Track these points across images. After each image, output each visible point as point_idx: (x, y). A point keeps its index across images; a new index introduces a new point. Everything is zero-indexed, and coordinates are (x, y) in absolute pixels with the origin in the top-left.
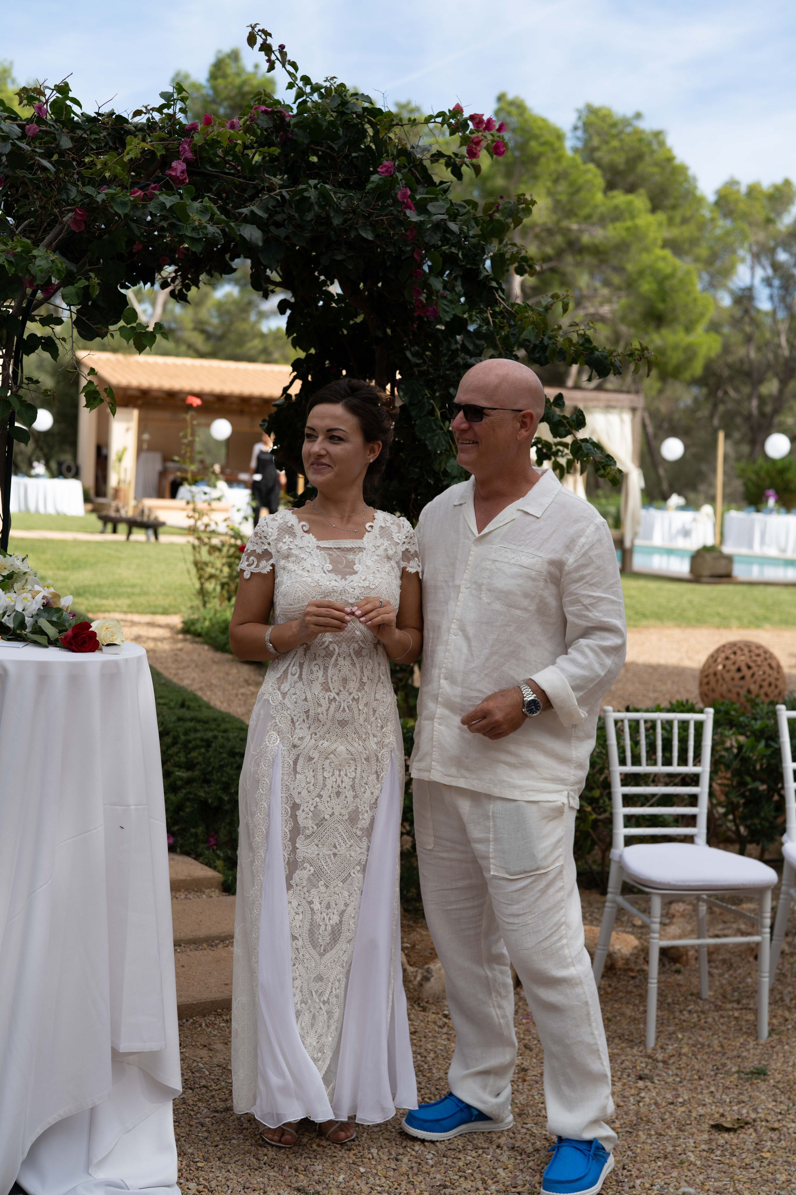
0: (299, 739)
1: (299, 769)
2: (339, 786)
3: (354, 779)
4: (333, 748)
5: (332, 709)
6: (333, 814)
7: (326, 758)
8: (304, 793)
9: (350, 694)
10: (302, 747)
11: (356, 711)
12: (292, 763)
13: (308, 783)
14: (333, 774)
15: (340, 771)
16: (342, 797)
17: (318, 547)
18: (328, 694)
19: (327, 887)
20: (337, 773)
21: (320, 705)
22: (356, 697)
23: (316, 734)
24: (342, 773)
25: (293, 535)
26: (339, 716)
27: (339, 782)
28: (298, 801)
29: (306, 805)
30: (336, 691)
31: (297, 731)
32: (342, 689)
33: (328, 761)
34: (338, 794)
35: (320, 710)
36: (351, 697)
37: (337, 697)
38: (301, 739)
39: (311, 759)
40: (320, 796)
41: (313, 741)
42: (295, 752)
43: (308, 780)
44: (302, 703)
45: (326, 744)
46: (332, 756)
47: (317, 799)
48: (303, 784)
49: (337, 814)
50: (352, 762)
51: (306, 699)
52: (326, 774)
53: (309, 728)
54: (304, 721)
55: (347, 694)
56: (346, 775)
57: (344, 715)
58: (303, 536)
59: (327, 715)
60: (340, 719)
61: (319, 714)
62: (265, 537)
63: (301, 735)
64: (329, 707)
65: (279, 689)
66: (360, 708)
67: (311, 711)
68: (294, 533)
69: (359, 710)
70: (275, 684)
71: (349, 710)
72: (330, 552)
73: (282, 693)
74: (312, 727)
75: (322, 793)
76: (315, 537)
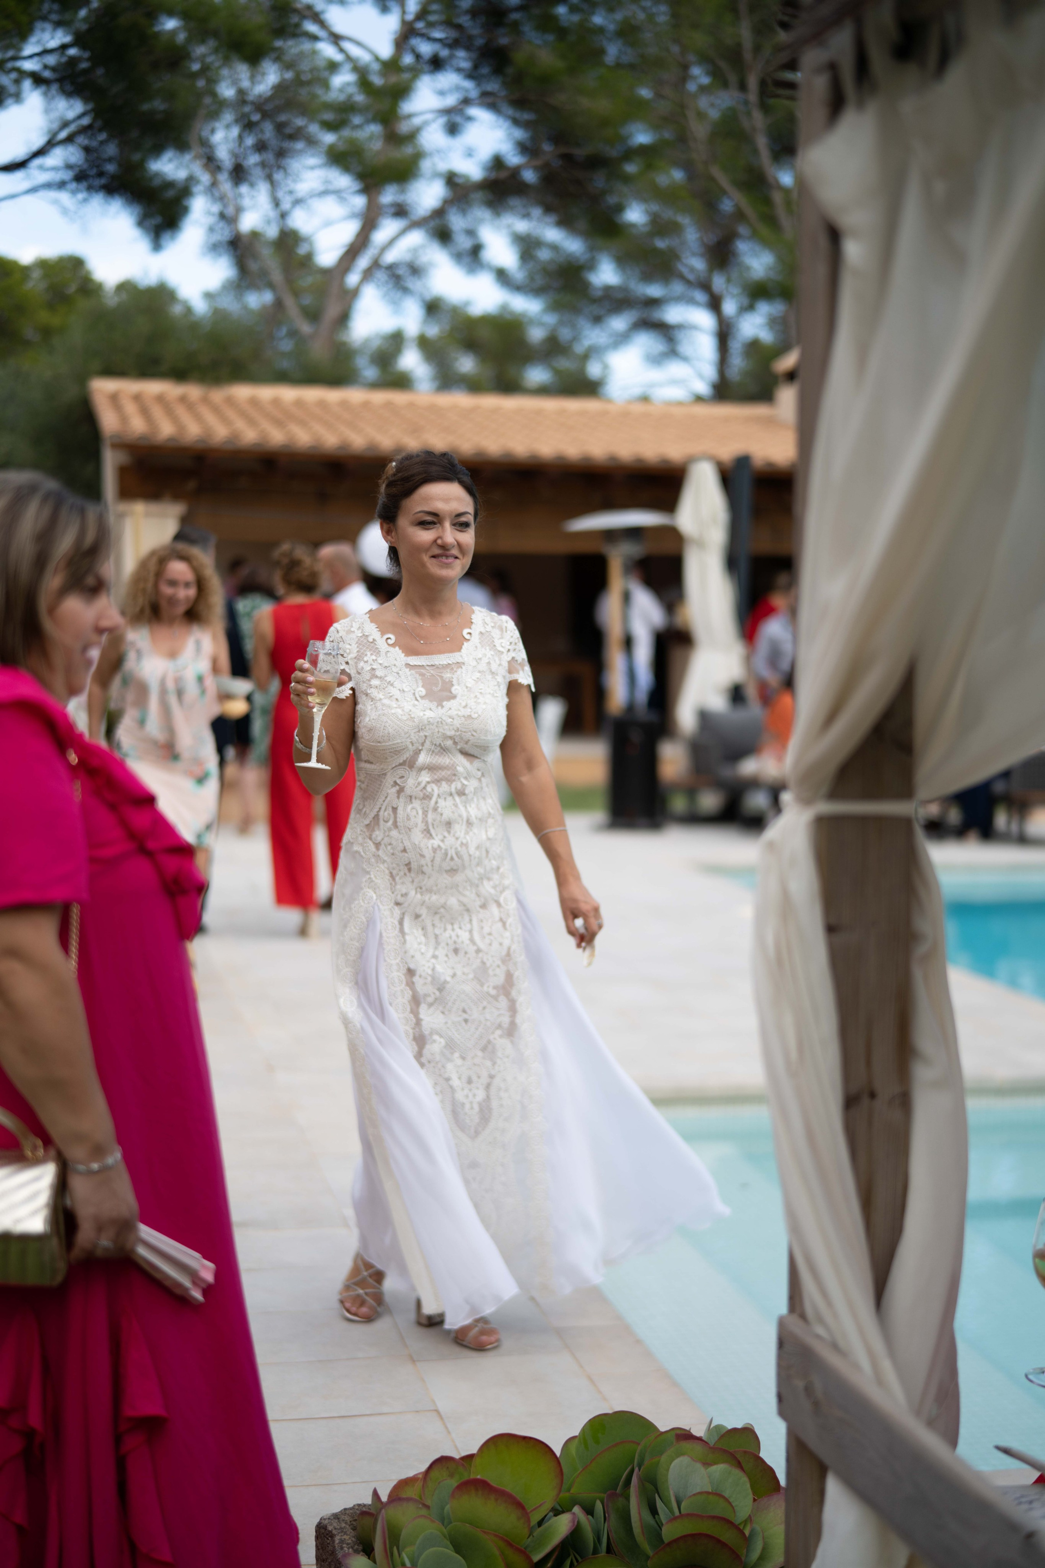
0: (402, 895)
1: (406, 928)
2: (455, 942)
3: (471, 932)
4: (442, 901)
5: (438, 860)
6: (454, 975)
7: (437, 914)
8: (418, 955)
9: (457, 839)
10: (406, 905)
11: (466, 858)
12: (397, 923)
13: (420, 944)
14: (446, 930)
15: (453, 924)
16: (461, 954)
17: (408, 665)
18: (432, 841)
19: (464, 1059)
21: (422, 856)
22: (464, 841)
23: (421, 888)
24: (456, 927)
25: (377, 652)
26: (446, 865)
27: (454, 937)
28: (412, 966)
29: (422, 969)
30: (440, 837)
31: (398, 887)
32: (446, 834)
34: (456, 951)
35: (423, 862)
36: (459, 842)
37: (442, 845)
38: (405, 895)
39: (417, 916)
41: (419, 896)
42: (397, 911)
44: (401, 855)
45: (434, 898)
46: (442, 910)
47: (433, 961)
49: (459, 973)
51: (404, 850)
53: (413, 882)
54: (405, 874)
55: (453, 839)
56: (461, 928)
57: (452, 863)
58: (388, 651)
59: (432, 866)
60: (448, 868)
61: (422, 866)
62: (342, 655)
63: (404, 891)
64: (434, 857)
65: (370, 839)
66: (471, 853)
67: (412, 863)
68: (377, 648)
69: (470, 856)
70: (364, 832)
71: (458, 857)
72: (422, 671)
73: (374, 843)
74: (416, 880)
75: (437, 953)
76: (403, 652)
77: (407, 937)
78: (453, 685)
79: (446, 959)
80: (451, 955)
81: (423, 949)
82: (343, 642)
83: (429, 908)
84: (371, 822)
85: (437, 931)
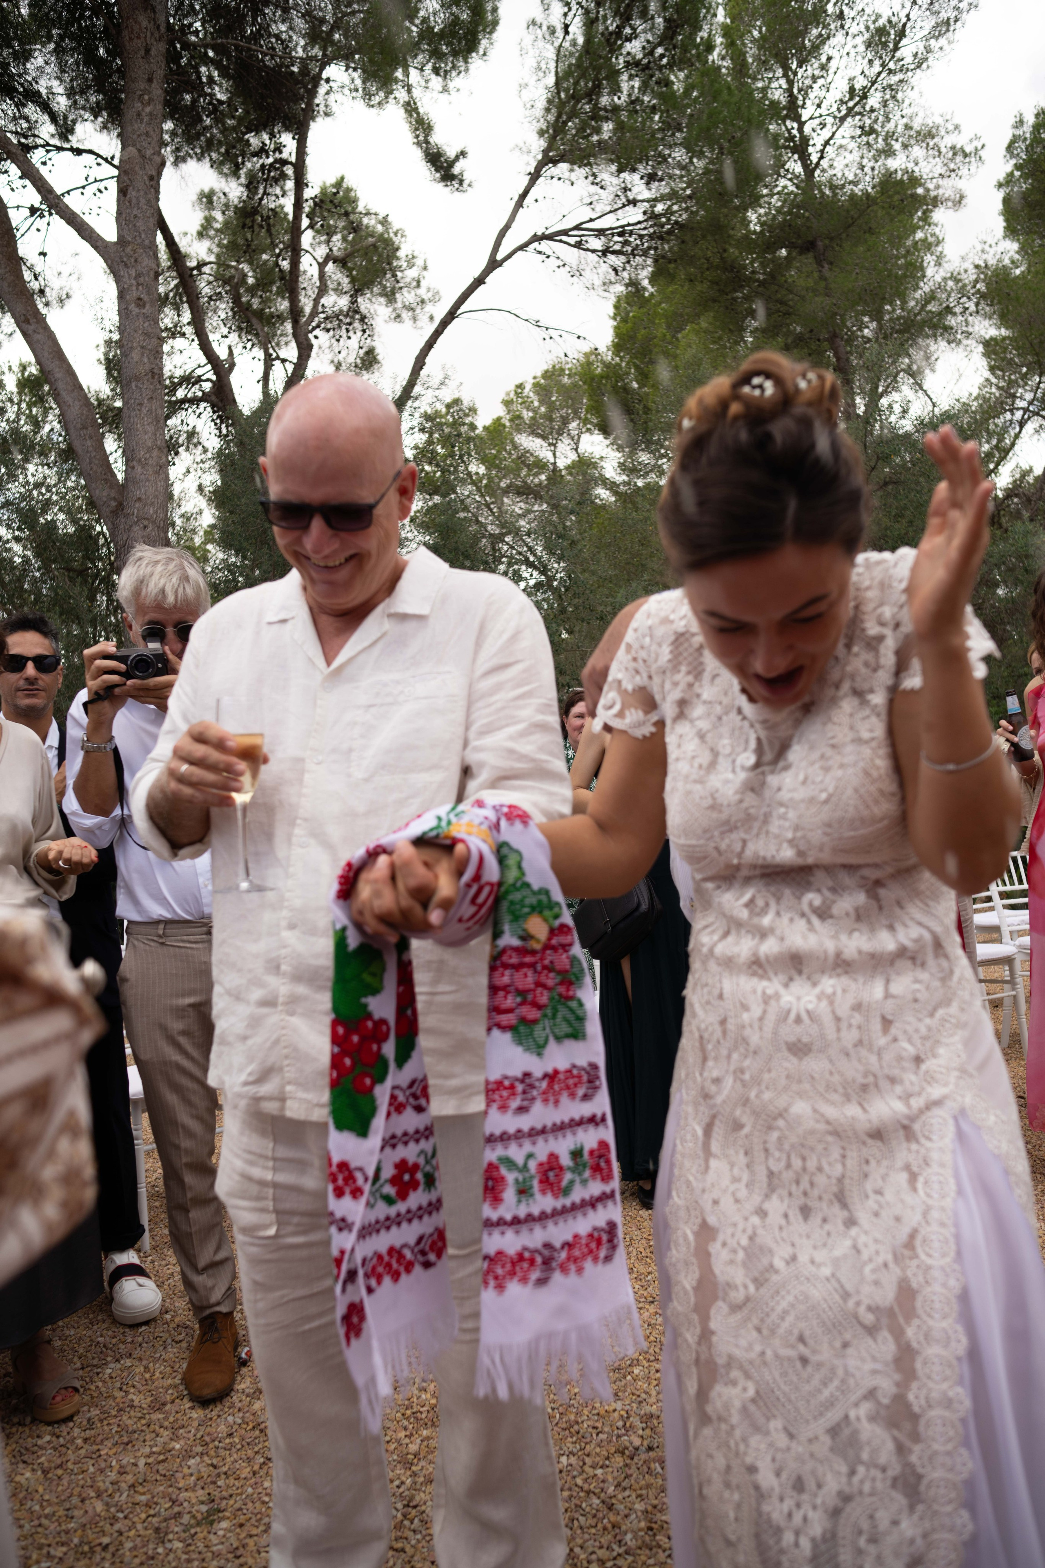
1: (715, 1146)
2: (805, 1194)
3: (840, 1180)
4: (781, 1103)
5: (771, 1017)
6: (794, 1258)
7: (770, 1128)
8: (727, 1203)
10: (718, 1099)
11: (828, 1020)
12: (700, 1132)
13: (736, 1180)
14: (789, 1166)
15: (804, 1159)
16: (815, 1219)
18: (763, 981)
19: (791, 1436)
20: (797, 1163)
21: (745, 1007)
23: (742, 1072)
24: (812, 1164)
26: (789, 1032)
27: (805, 1184)
28: (712, 1220)
29: (729, 1231)
30: (782, 978)
32: (793, 971)
33: (775, 1135)
34: (804, 1211)
35: (745, 1019)
38: (717, 1081)
39: (738, 1126)
40: (762, 1213)
41: (739, 1086)
43: (736, 1171)
44: (717, 1004)
46: (782, 1123)
47: (755, 1220)
48: (726, 1182)
49: (803, 1258)
50: (830, 1139)
51: (719, 994)
52: (775, 1167)
53: (729, 1057)
54: (719, 1041)
56: (820, 1169)
57: (798, 1029)
59: (761, 1029)
60: (792, 1039)
61: (743, 1027)
63: (715, 1074)
64: (765, 1012)
66: (840, 1013)
67: (730, 1020)
69: (838, 1019)
71: (811, 1019)
74: (735, 1056)
75: (766, 1206)
77: (713, 1163)
79: (783, 1222)
80: (795, 1215)
81: (743, 1193)
83: (756, 1114)
85: (772, 1163)
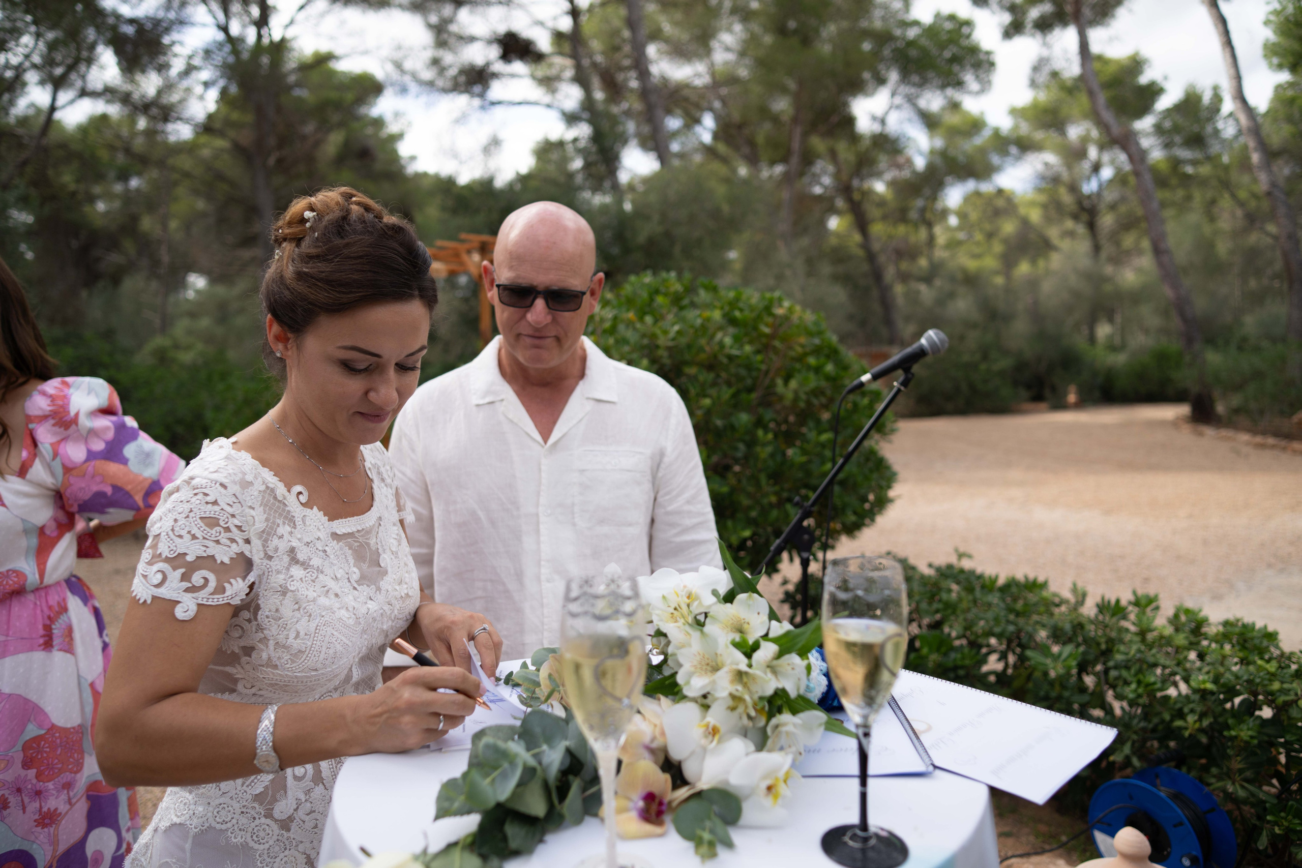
17: (334, 536)
58: (304, 516)
62: (239, 528)
65: (269, 815)
68: (289, 512)
70: (253, 808)
72: (349, 540)
73: (276, 821)
76: (325, 515)
78: (379, 555)
82: (239, 505)
84: (266, 788)
